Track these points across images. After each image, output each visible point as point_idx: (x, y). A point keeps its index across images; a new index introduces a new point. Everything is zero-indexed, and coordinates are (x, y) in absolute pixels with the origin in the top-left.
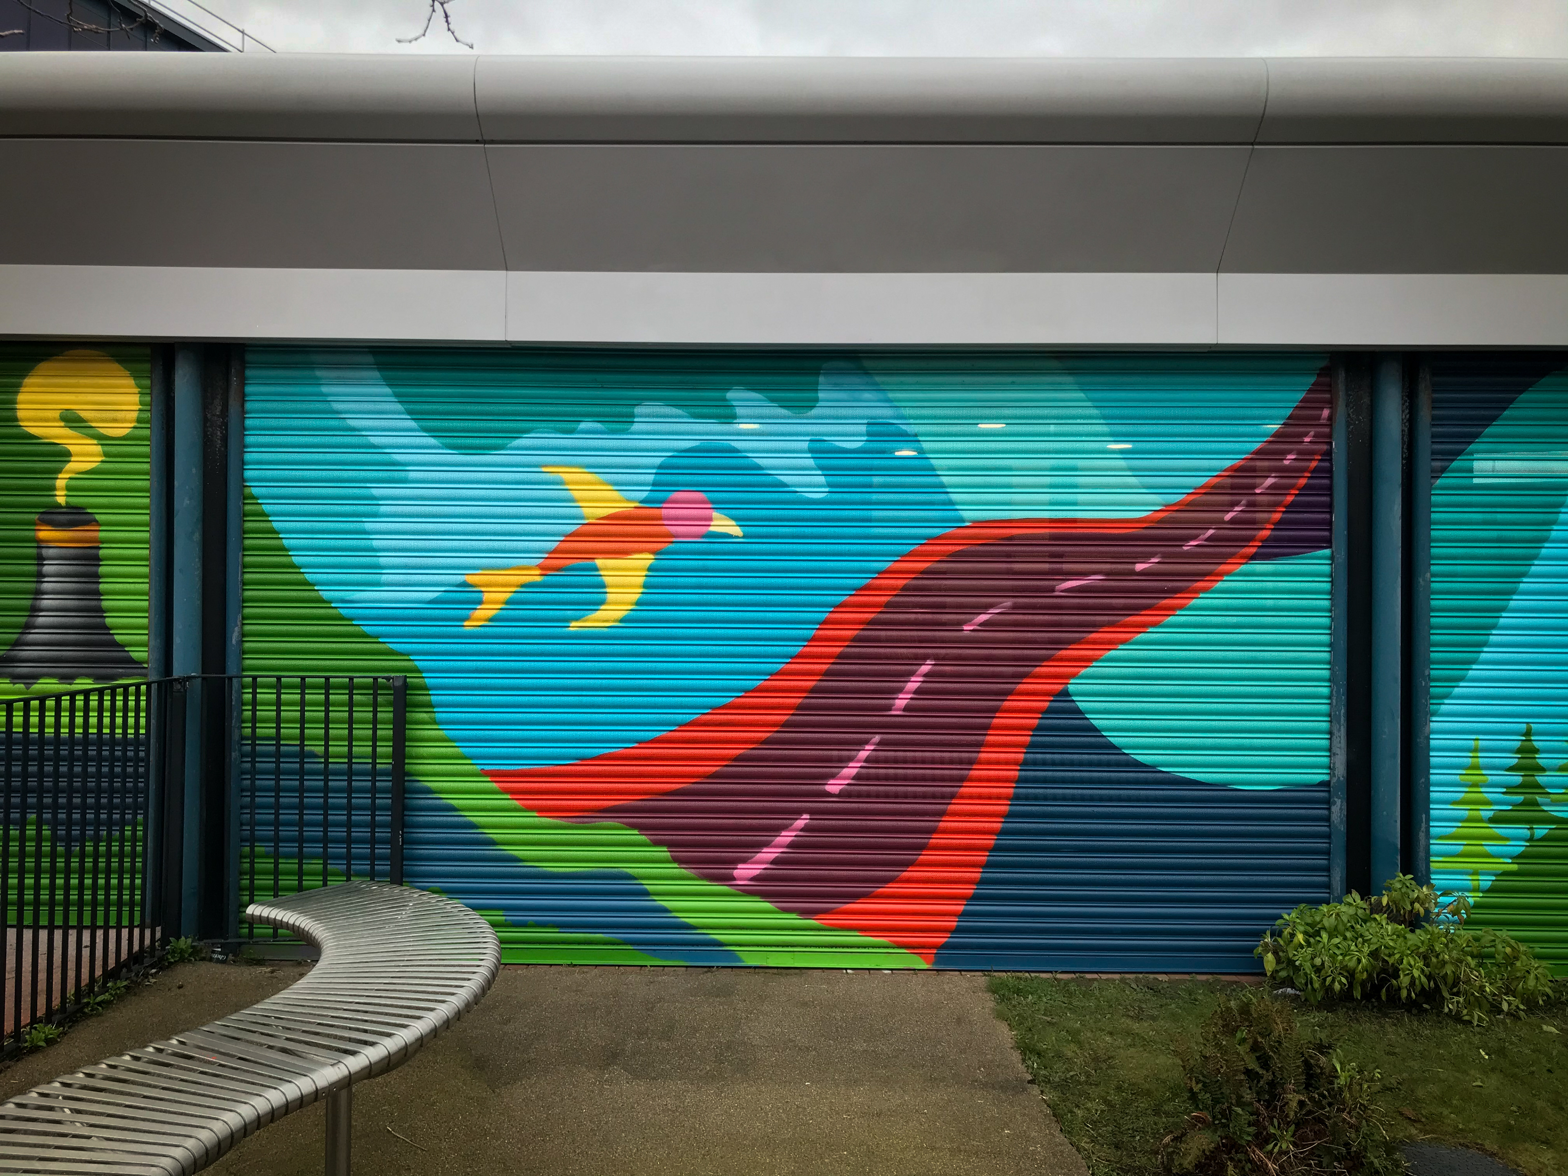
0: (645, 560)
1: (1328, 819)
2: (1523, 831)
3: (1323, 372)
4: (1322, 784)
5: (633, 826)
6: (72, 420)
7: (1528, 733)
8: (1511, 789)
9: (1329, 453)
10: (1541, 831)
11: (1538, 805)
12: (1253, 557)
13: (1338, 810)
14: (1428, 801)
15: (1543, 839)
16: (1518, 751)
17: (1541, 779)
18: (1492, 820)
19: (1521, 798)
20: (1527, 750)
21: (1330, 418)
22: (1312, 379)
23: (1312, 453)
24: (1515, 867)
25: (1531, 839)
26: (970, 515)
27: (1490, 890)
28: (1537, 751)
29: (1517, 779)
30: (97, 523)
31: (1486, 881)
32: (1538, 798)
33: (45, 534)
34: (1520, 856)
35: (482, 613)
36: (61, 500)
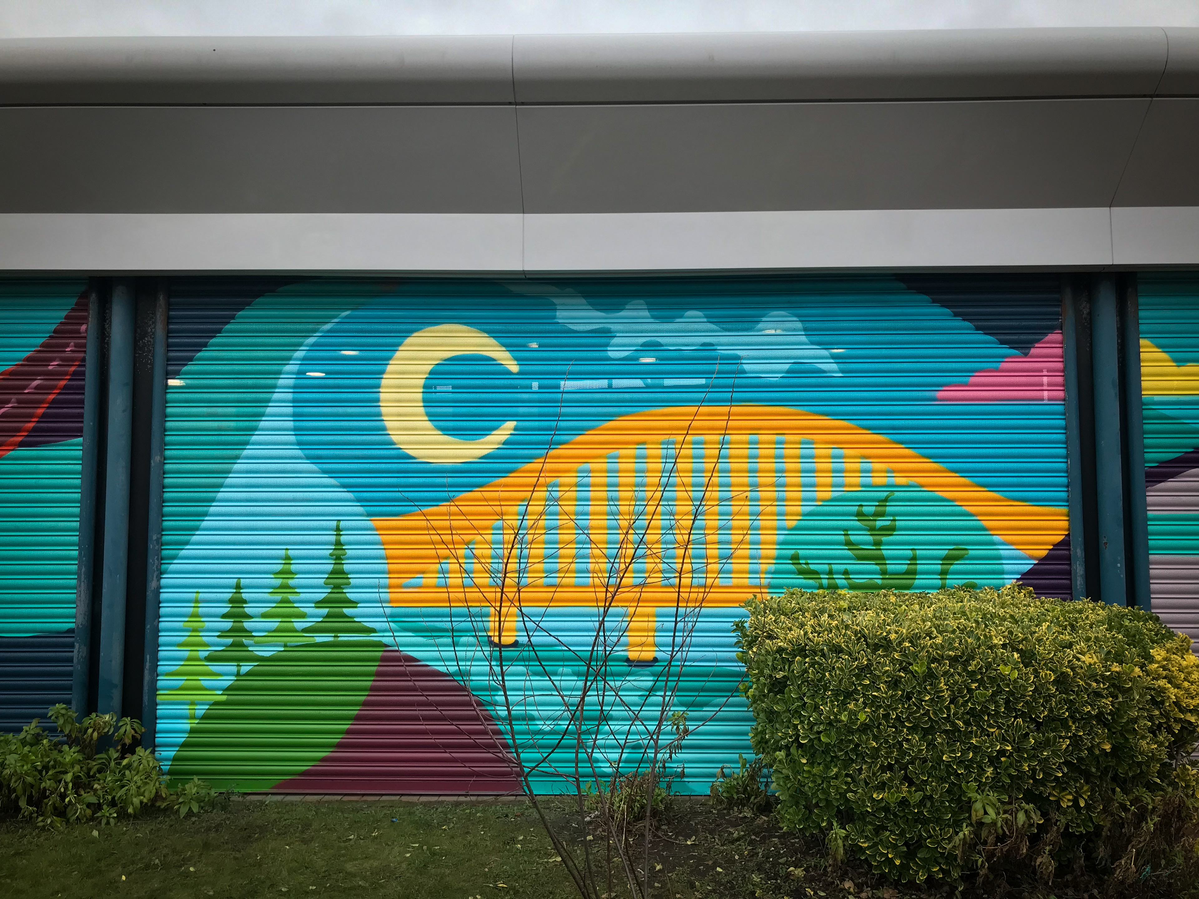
1: (70, 660)
2: (232, 668)
3: (84, 296)
4: (71, 631)
7: (238, 587)
8: (224, 633)
9: (84, 360)
10: (246, 668)
11: (243, 645)
12: (22, 444)
13: (79, 652)
14: (157, 645)
15: (248, 674)
16: (231, 601)
17: (247, 625)
18: (208, 659)
19: (230, 640)
20: (237, 601)
21: (83, 331)
22: (74, 301)
23: (73, 360)
24: (224, 698)
25: (238, 674)
27: (204, 717)
28: (245, 602)
29: (228, 625)
31: (201, 710)
32: (244, 640)
34: (229, 689)
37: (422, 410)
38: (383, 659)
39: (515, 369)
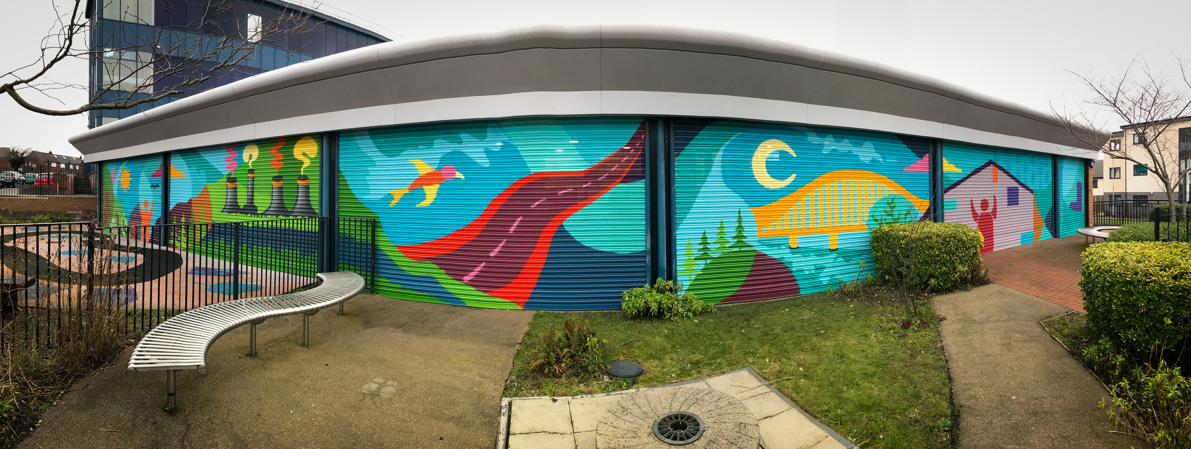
0: (437, 186)
1: (645, 262)
2: (704, 262)
3: (642, 123)
4: (643, 251)
5: (434, 263)
6: (304, 154)
7: (704, 233)
8: (700, 250)
9: (644, 149)
10: (709, 262)
11: (707, 254)
12: (621, 182)
13: (648, 259)
14: (676, 255)
15: (709, 264)
16: (702, 238)
17: (708, 246)
18: (695, 259)
19: (703, 252)
20: (704, 238)
21: (644, 138)
22: (639, 125)
23: (639, 149)
24: (702, 273)
25: (706, 264)
26: (533, 171)
27: (695, 280)
28: (707, 238)
29: (701, 247)
30: (309, 179)
31: (693, 278)
32: (708, 252)
33: (299, 182)
34: (703, 269)
35: (394, 202)
36: (302, 174)
37: (766, 170)
38: (756, 256)
39: (795, 156)
